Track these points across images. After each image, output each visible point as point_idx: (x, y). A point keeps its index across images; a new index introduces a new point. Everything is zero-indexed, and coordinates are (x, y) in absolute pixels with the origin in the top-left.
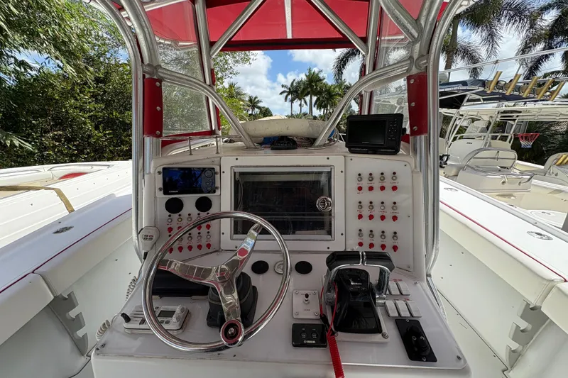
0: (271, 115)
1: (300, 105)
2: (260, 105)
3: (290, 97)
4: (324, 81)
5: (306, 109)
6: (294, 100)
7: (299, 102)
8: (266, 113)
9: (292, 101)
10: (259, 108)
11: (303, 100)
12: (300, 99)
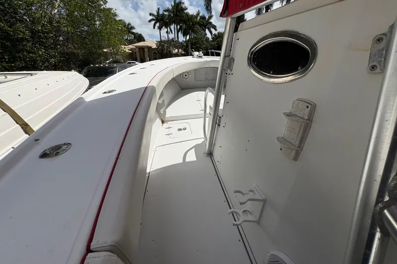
0: (144, 41)
1: (167, 32)
2: (134, 31)
3: (158, 24)
4: (186, 11)
5: (171, 36)
6: (162, 28)
7: (166, 30)
8: (140, 38)
9: (160, 28)
10: (133, 33)
11: (168, 28)
12: (166, 27)
